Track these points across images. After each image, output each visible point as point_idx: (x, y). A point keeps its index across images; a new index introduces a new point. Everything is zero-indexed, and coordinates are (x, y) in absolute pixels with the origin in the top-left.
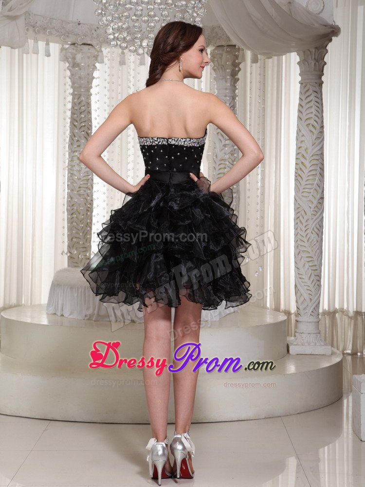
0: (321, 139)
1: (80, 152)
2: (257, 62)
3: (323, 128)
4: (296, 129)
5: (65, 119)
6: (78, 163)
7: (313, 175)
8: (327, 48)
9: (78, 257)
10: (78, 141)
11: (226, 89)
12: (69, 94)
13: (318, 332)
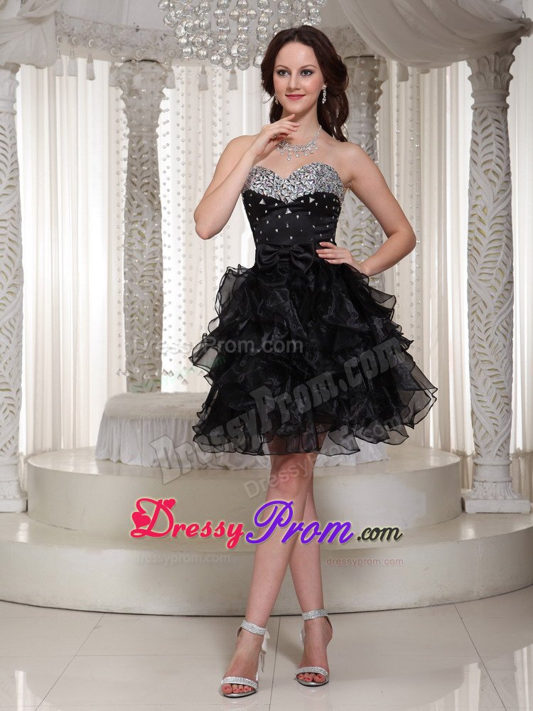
0: (508, 192)
1: (142, 223)
2: (407, 79)
3: (510, 176)
4: (468, 178)
5: (118, 173)
6: (139, 239)
7: (496, 247)
8: (514, 54)
9: (143, 378)
10: (138, 206)
11: (360, 122)
12: (124, 135)
13: (508, 479)
